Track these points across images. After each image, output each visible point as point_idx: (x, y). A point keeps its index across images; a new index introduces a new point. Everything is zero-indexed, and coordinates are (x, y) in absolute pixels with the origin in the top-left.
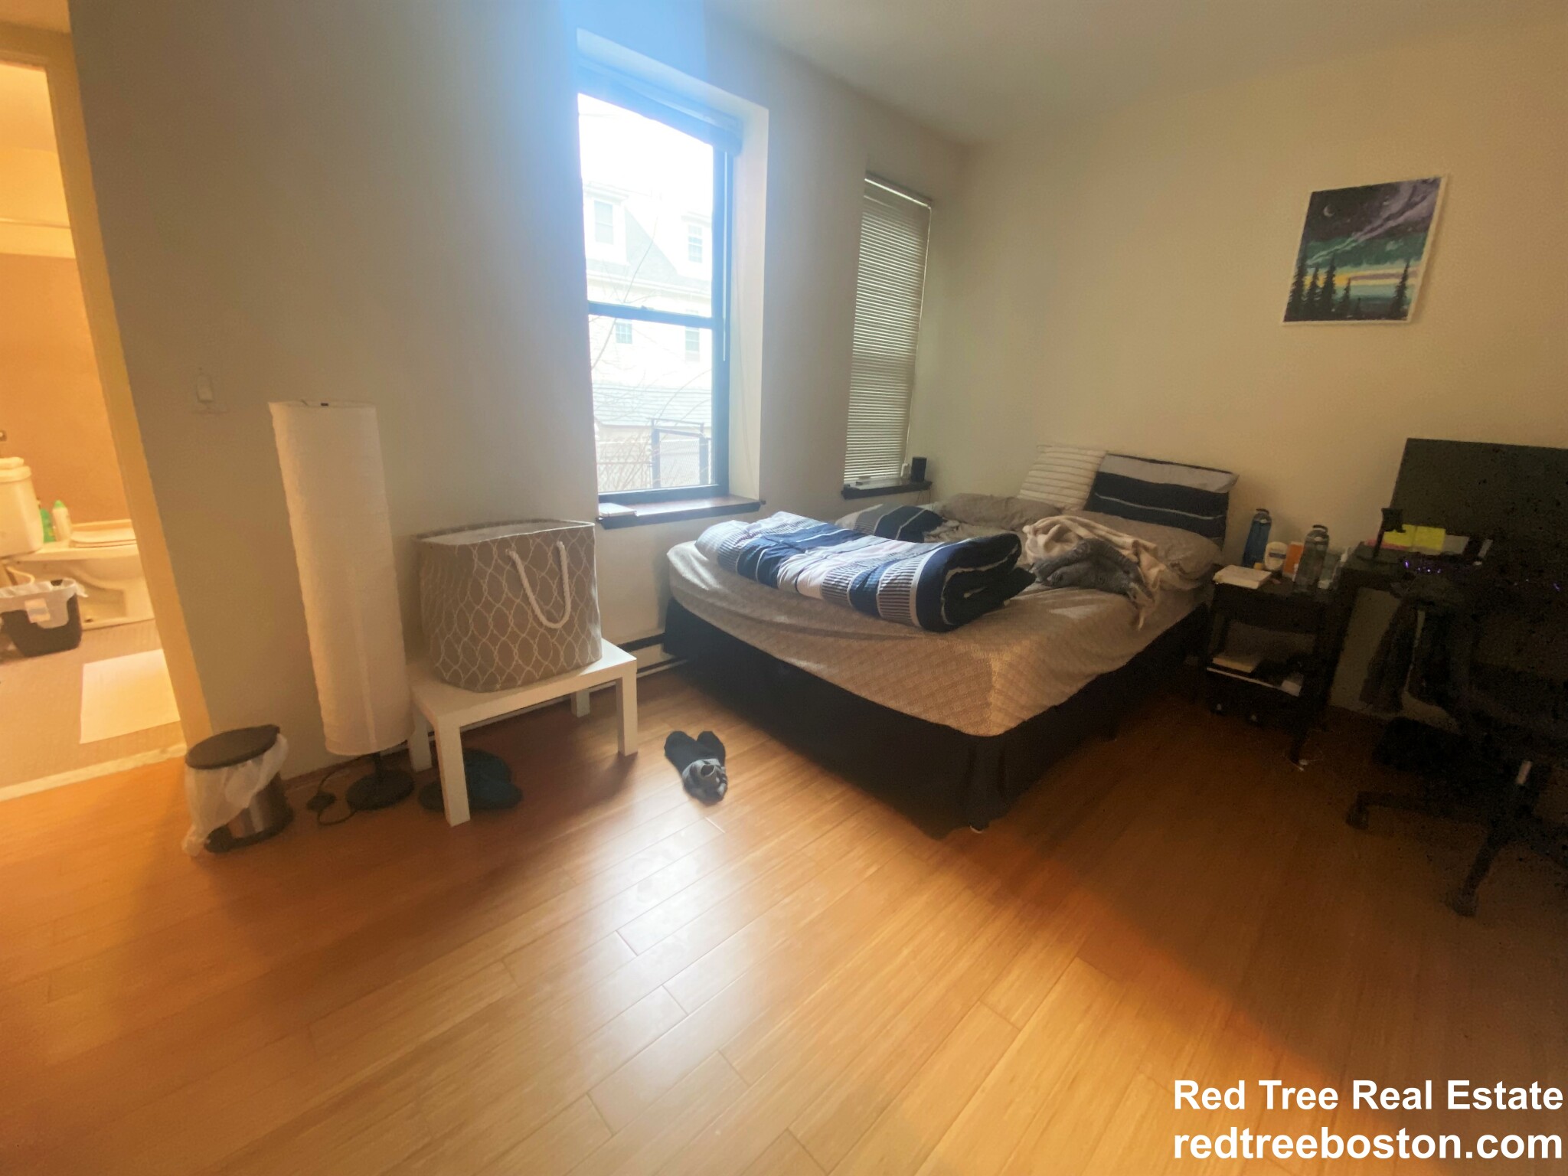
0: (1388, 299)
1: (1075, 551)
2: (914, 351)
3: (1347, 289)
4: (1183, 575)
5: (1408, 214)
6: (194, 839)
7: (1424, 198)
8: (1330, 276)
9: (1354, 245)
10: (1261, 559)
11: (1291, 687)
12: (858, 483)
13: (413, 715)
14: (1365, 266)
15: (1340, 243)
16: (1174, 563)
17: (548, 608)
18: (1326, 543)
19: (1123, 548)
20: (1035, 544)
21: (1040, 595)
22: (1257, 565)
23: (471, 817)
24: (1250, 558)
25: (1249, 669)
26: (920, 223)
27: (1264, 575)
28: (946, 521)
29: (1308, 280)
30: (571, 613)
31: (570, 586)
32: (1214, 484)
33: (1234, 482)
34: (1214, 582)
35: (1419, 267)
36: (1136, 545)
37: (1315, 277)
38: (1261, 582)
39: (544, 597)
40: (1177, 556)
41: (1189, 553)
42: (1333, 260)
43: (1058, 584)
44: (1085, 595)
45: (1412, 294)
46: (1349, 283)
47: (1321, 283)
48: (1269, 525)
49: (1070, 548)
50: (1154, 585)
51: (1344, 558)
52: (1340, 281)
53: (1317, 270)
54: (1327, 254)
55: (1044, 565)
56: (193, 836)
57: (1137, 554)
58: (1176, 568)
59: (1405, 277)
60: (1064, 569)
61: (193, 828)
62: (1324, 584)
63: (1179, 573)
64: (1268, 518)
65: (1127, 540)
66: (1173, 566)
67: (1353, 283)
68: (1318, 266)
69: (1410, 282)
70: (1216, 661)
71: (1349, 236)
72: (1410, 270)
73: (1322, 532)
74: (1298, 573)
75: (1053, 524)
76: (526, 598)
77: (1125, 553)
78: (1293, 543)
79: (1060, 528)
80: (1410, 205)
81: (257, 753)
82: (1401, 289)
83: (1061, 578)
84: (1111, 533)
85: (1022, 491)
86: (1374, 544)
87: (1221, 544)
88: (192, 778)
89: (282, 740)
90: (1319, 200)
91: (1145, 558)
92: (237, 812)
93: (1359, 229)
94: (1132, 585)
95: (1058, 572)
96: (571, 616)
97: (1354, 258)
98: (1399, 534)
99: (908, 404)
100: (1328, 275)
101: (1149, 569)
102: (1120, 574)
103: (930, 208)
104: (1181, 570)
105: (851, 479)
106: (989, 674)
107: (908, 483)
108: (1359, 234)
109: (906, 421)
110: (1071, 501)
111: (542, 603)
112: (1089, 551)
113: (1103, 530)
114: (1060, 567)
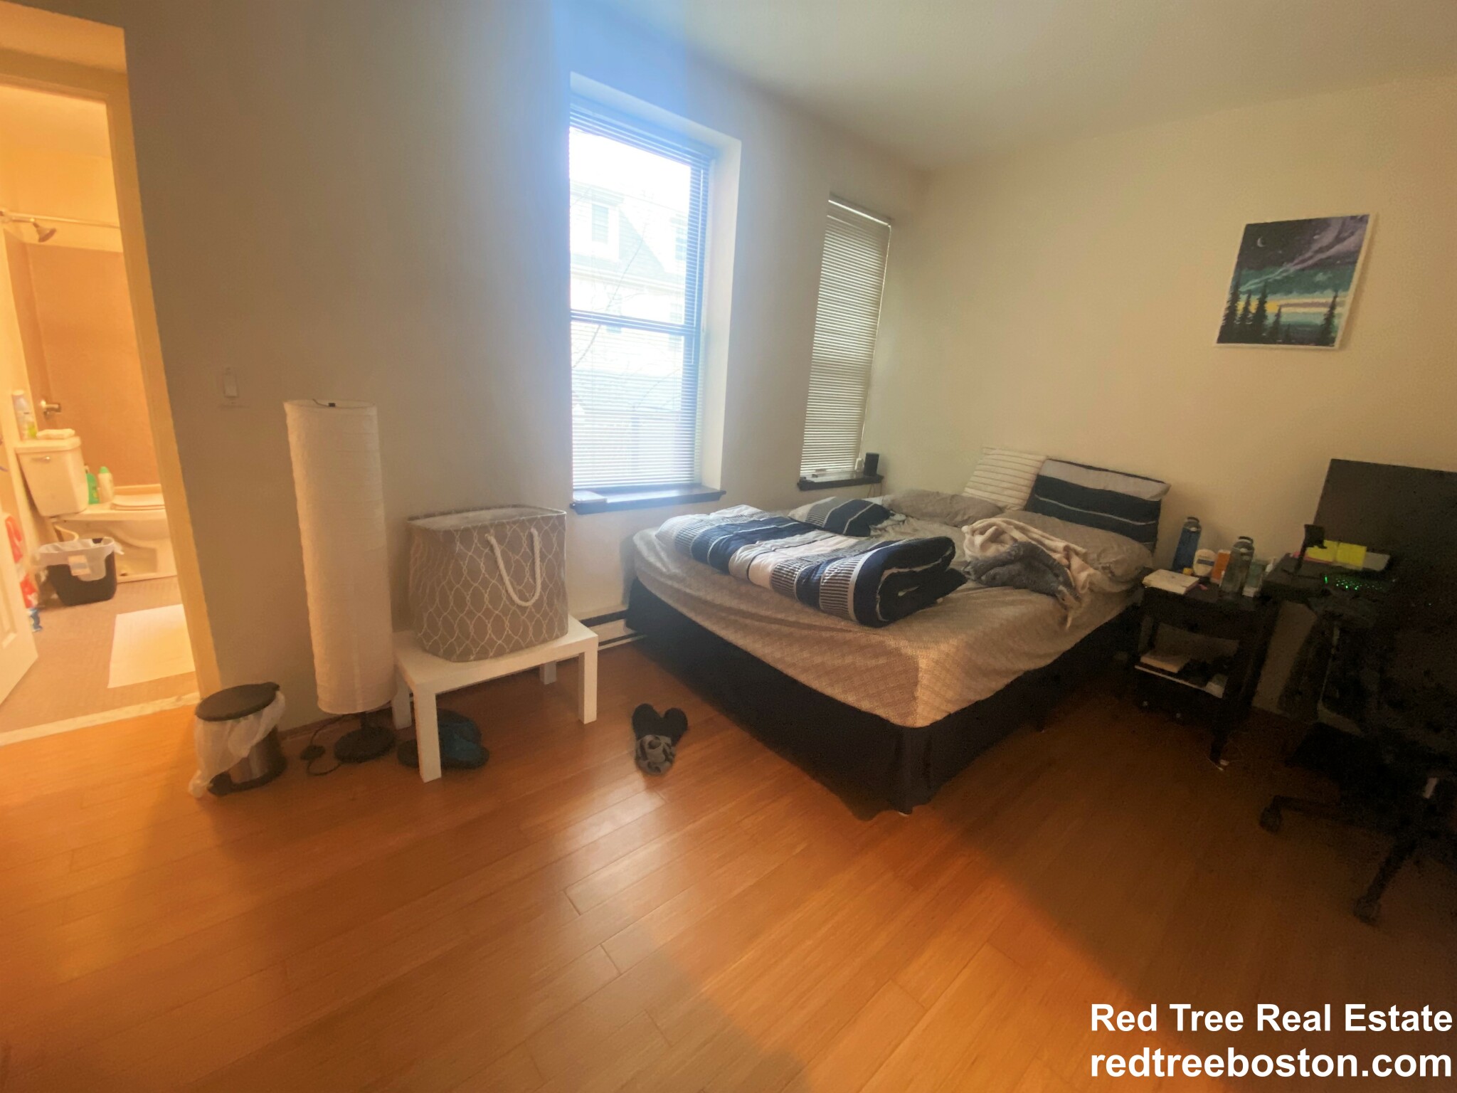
0: (1316, 326)
1: (1009, 552)
2: (871, 356)
3: (1278, 315)
4: (1113, 578)
5: (1338, 248)
6: (198, 782)
7: (1352, 234)
8: (1262, 303)
9: (1285, 274)
10: (1190, 566)
11: (1215, 689)
12: (814, 476)
13: (396, 679)
14: (1295, 294)
15: (1272, 273)
16: (1105, 566)
17: (521, 588)
18: (1251, 555)
19: (1055, 551)
20: (972, 543)
21: (974, 594)
22: (1186, 570)
23: (443, 773)
24: (1180, 564)
25: (1175, 670)
26: (880, 240)
27: (1192, 581)
28: (893, 515)
29: (1241, 305)
30: (541, 593)
31: (541, 569)
32: (1147, 492)
33: (1166, 491)
34: (1143, 586)
35: (1347, 298)
36: (1067, 549)
37: (1248, 303)
38: (1187, 588)
39: (517, 577)
40: (1109, 559)
41: (1119, 557)
42: (1265, 286)
43: (992, 583)
44: (1016, 595)
45: (1340, 322)
46: (1279, 310)
47: (1253, 308)
48: (1198, 533)
49: (1004, 549)
50: (1083, 587)
51: (1269, 568)
52: (1271, 307)
53: (1249, 297)
54: (1261, 282)
55: (979, 565)
56: (199, 780)
57: (1068, 558)
58: (1107, 571)
59: (1333, 307)
60: (997, 570)
61: (199, 773)
62: (1250, 591)
63: (1110, 575)
64: (1198, 527)
65: (1060, 544)
66: (1104, 568)
67: (1283, 310)
68: (1250, 293)
69: (1338, 310)
70: (1145, 659)
71: (1281, 265)
72: (1338, 300)
73: (1247, 544)
74: (1224, 579)
75: (990, 526)
76: (501, 579)
77: (1056, 556)
78: (1221, 551)
79: (996, 530)
80: (1339, 240)
81: (257, 709)
82: (1330, 317)
83: (994, 578)
84: (1044, 537)
85: (967, 490)
86: (1297, 557)
87: (1153, 549)
88: (200, 726)
89: (280, 696)
90: (1253, 232)
91: (1076, 562)
92: (236, 761)
93: (1291, 260)
94: (1061, 588)
95: (992, 572)
96: (541, 596)
97: (1284, 286)
98: (1320, 549)
99: (863, 405)
100: (1260, 302)
101: (1079, 572)
102: (1050, 576)
103: (890, 226)
104: (1112, 572)
105: (807, 471)
106: (917, 669)
107: (861, 476)
108: (1290, 264)
109: (862, 419)
110: (1011, 501)
111: (515, 583)
112: (1022, 553)
113: (1036, 533)
114: (992, 568)
